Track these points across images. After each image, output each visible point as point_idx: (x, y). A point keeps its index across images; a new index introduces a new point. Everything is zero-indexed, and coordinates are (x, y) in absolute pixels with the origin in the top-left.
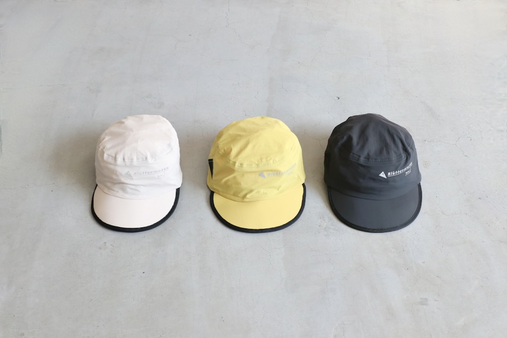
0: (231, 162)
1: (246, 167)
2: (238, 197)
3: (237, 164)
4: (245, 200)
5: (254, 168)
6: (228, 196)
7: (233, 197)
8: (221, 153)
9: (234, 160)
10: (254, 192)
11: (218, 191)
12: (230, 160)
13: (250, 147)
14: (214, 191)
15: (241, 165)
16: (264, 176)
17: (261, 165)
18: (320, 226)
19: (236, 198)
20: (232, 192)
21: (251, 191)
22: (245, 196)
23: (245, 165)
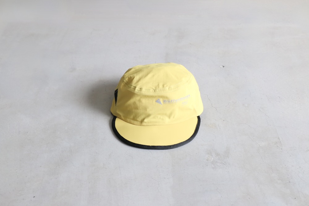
0: (132, 87)
1: (144, 91)
2: (137, 121)
3: (137, 89)
4: (144, 124)
5: (151, 93)
6: (128, 120)
7: (132, 121)
8: (125, 81)
9: (135, 86)
10: (151, 117)
11: (120, 116)
12: (131, 85)
13: (150, 76)
14: (117, 116)
15: (141, 89)
16: (160, 103)
17: (158, 90)
18: (207, 160)
19: (135, 122)
20: (132, 117)
21: (148, 116)
22: (142, 121)
23: (144, 90)
